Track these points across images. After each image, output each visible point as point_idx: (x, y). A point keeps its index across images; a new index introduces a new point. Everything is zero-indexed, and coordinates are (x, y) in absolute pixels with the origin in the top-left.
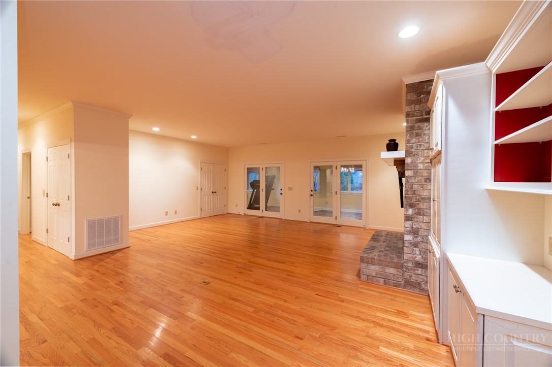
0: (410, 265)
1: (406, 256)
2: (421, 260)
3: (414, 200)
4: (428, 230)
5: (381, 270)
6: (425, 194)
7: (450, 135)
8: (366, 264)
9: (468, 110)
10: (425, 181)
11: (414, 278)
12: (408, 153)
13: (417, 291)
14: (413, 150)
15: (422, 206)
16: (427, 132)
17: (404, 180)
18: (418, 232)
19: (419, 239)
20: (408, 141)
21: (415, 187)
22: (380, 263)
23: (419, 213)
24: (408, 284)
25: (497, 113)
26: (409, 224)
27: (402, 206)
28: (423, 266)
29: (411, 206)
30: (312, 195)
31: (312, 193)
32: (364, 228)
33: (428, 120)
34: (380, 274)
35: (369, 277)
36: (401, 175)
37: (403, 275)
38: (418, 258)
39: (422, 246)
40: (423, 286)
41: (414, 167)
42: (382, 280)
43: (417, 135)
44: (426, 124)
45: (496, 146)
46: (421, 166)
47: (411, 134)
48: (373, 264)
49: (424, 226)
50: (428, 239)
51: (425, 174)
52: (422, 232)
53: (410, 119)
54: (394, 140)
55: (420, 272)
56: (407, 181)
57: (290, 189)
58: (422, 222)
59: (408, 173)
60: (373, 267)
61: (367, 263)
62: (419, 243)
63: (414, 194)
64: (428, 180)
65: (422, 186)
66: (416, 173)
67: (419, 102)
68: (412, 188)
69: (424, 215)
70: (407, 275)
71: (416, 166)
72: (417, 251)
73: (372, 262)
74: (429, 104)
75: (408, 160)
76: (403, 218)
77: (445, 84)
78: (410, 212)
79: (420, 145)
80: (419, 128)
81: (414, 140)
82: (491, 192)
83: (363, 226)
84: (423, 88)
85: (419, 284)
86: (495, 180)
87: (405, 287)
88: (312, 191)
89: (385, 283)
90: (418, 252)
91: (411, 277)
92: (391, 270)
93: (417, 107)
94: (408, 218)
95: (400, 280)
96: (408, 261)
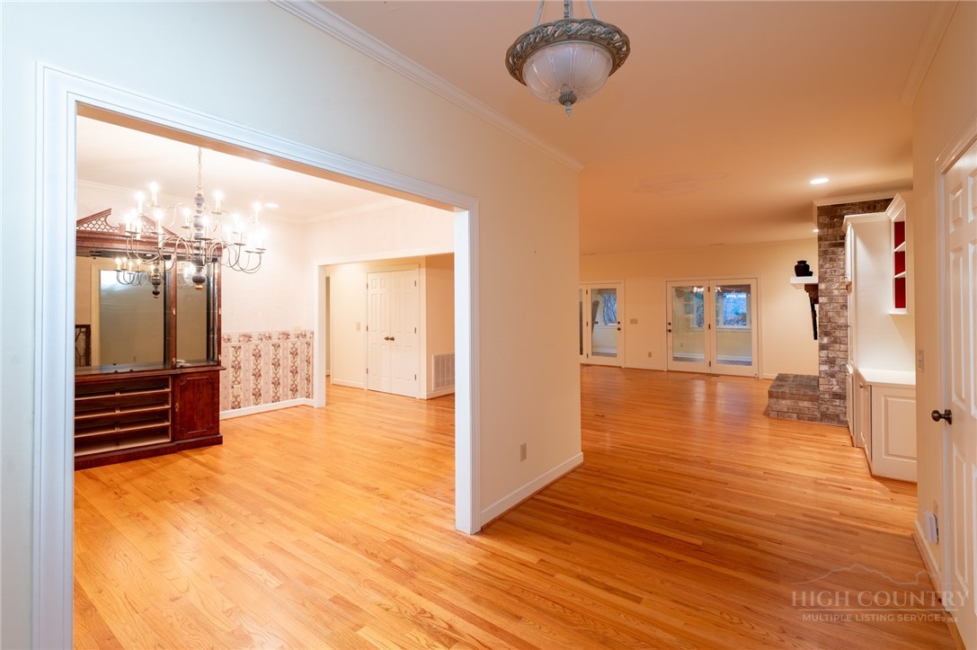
0: (827, 396)
1: (821, 388)
2: (839, 391)
3: (829, 328)
4: (846, 359)
5: (793, 404)
6: (842, 321)
7: (858, 269)
8: (775, 400)
9: (872, 248)
10: (841, 308)
11: (831, 410)
12: (822, 279)
13: (835, 423)
14: (827, 275)
15: (838, 333)
16: (842, 257)
17: (817, 306)
18: (835, 361)
19: (836, 368)
20: (821, 267)
21: (831, 314)
22: (792, 396)
23: (835, 342)
24: (825, 417)
25: (896, 253)
26: (824, 353)
27: (816, 338)
28: (841, 396)
29: (827, 334)
30: (670, 331)
31: (669, 327)
32: (756, 378)
33: (842, 245)
34: (793, 409)
35: (780, 414)
36: (814, 301)
37: (819, 408)
38: (836, 388)
39: (840, 376)
40: (842, 417)
41: (829, 294)
42: (795, 415)
43: (831, 260)
44: (840, 249)
45: (896, 279)
46: (836, 292)
47: (825, 259)
48: (784, 399)
49: (841, 355)
50: (846, 368)
51: (841, 300)
52: (839, 362)
53: (823, 243)
54: (805, 262)
55: (837, 403)
56: (821, 308)
57: (634, 321)
58: (839, 351)
59: (821, 300)
60: (783, 402)
61: (777, 398)
62: (836, 372)
63: (830, 322)
64: (845, 306)
65: (838, 313)
66: (831, 300)
67: (832, 226)
68: (827, 315)
69: (840, 343)
70: (823, 408)
71: (831, 292)
72: (834, 381)
73: (783, 396)
74: (843, 229)
75: (822, 286)
76: (817, 348)
77: (854, 226)
78: (825, 340)
79: (835, 271)
80: (833, 253)
81: (827, 265)
82: (893, 316)
83: (753, 375)
84: (836, 211)
85: (838, 416)
86: (896, 307)
87: (821, 420)
88: (670, 324)
89: (799, 418)
90: (835, 383)
91: (828, 409)
92: (806, 404)
93: (831, 231)
94: (822, 347)
95: (816, 413)
96: (824, 392)
